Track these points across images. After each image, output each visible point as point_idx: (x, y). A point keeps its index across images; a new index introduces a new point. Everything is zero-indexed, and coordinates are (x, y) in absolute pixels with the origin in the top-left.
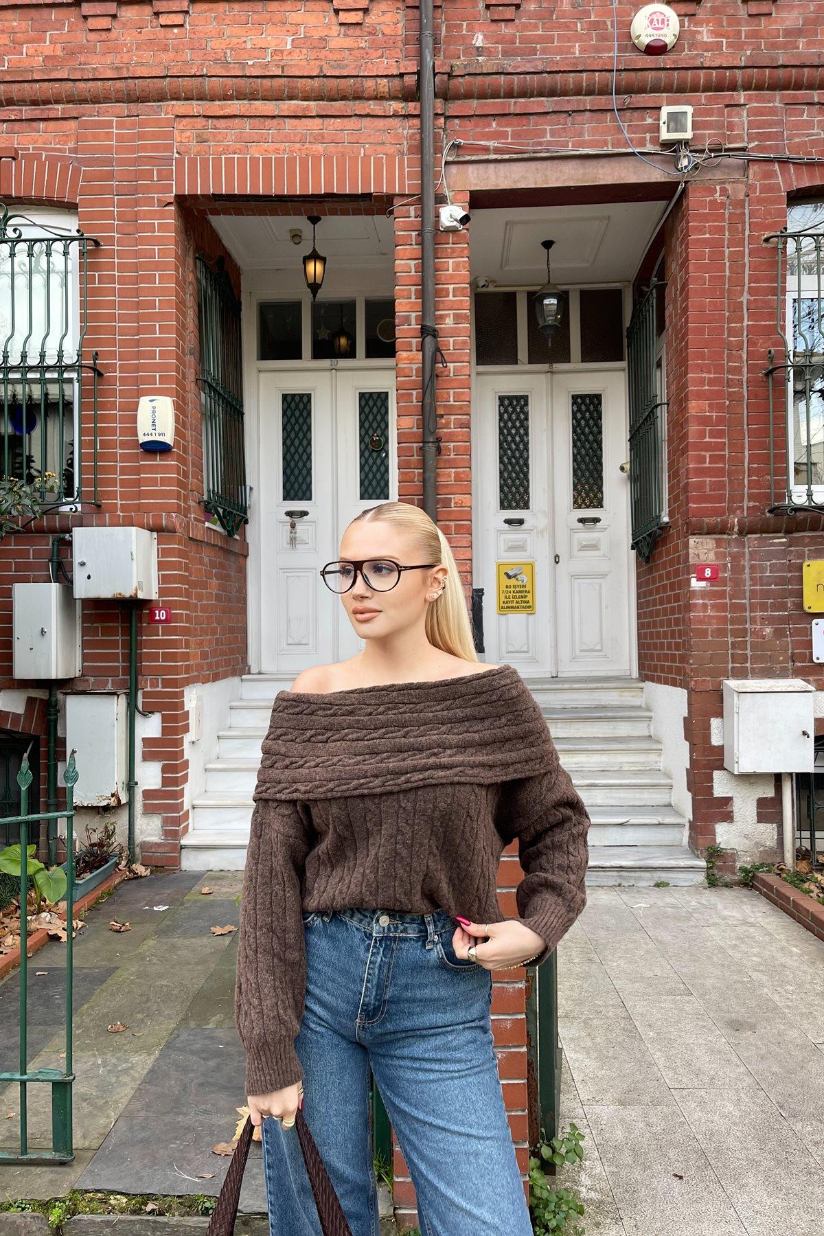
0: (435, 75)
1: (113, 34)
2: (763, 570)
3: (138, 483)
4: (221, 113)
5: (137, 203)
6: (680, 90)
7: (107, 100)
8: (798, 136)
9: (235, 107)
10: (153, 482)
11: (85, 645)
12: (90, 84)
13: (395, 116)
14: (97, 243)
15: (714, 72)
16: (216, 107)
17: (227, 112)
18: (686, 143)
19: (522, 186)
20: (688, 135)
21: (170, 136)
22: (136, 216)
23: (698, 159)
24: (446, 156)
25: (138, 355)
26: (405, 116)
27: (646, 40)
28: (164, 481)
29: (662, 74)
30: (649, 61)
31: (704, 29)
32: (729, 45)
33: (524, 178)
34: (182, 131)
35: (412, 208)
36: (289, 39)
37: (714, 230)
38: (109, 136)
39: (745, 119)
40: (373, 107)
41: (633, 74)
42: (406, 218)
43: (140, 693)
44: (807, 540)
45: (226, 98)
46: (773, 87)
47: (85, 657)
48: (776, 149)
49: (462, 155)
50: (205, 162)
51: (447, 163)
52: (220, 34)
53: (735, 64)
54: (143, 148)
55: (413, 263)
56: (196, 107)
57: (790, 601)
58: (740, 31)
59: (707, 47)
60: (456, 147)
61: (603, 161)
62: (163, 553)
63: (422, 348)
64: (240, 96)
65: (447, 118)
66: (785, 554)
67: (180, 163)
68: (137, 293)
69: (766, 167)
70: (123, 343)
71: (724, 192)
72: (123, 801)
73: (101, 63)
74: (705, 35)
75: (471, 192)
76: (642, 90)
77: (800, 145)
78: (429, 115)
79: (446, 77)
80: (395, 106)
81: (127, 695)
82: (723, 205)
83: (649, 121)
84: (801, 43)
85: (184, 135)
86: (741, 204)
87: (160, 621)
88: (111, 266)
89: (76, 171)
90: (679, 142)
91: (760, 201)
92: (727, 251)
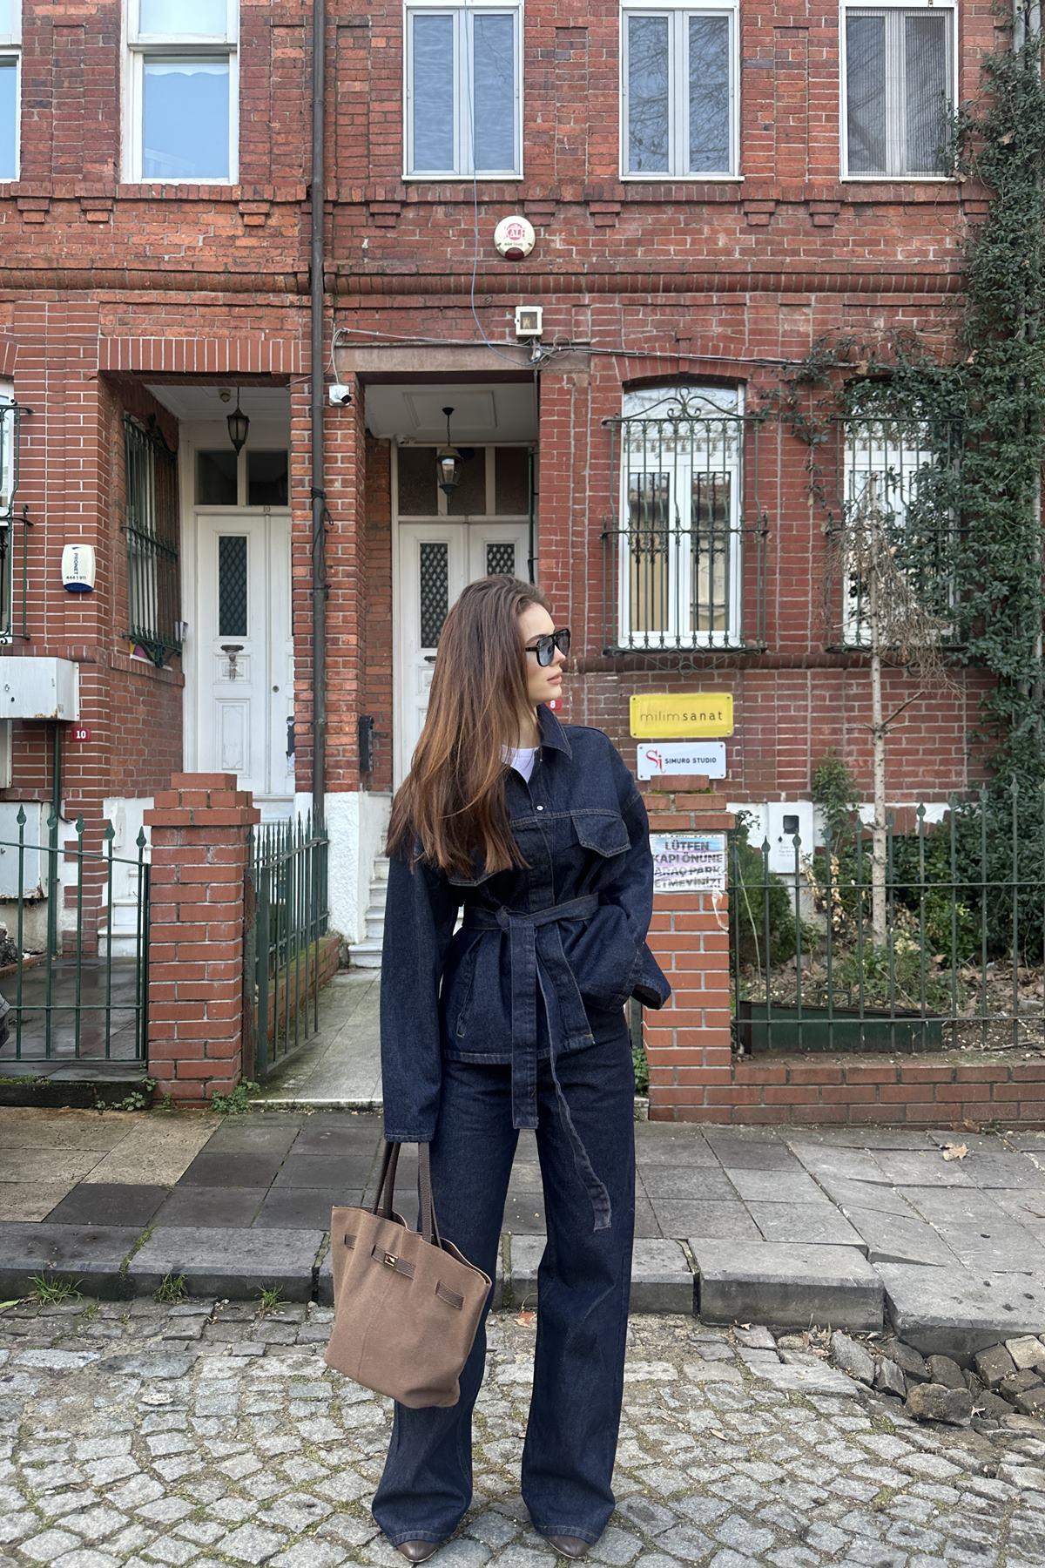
0: (324, 274)
1: (46, 228)
2: (598, 702)
3: (63, 619)
4: (140, 301)
5: (65, 376)
6: (534, 292)
7: (40, 286)
8: (634, 333)
9: (151, 296)
10: (76, 619)
11: (14, 760)
12: (24, 273)
13: (292, 306)
14: (29, 411)
15: (562, 278)
16: (136, 297)
17: (145, 299)
18: (538, 338)
19: (402, 369)
20: (539, 331)
21: (96, 319)
22: (65, 388)
23: (549, 351)
24: (335, 341)
25: (65, 508)
26: (300, 307)
27: (505, 248)
28: (86, 619)
29: (518, 278)
30: (507, 266)
31: (557, 238)
32: (578, 252)
33: (403, 362)
34: (106, 315)
35: (306, 386)
36: (201, 237)
37: (560, 413)
38: (41, 319)
39: (589, 317)
40: (272, 298)
41: (493, 278)
42: (299, 396)
43: (63, 802)
44: (635, 678)
45: (144, 288)
46: (614, 290)
47: (15, 771)
48: (614, 345)
49: (350, 342)
50: (125, 342)
51: (336, 347)
52: (141, 232)
53: (579, 271)
54: (72, 329)
55: (306, 433)
56: (119, 295)
57: (620, 729)
58: (587, 241)
59: (560, 254)
60: (343, 335)
61: (470, 350)
62: (83, 680)
63: (312, 507)
64: (155, 286)
65: (337, 310)
66: (616, 689)
67: (104, 342)
68: (64, 454)
69: (604, 359)
70: (51, 497)
71: (570, 380)
72: (46, 895)
73: (34, 254)
74: (558, 244)
75: (357, 373)
76: (501, 291)
77: (634, 341)
78: (318, 307)
79: (333, 276)
80: (291, 298)
81: (52, 803)
82: (569, 392)
83: (508, 317)
84: (640, 251)
85: (107, 319)
86: (584, 391)
87: (81, 740)
88: (42, 431)
89: (12, 348)
90: (532, 336)
91: (599, 389)
92: (572, 431)
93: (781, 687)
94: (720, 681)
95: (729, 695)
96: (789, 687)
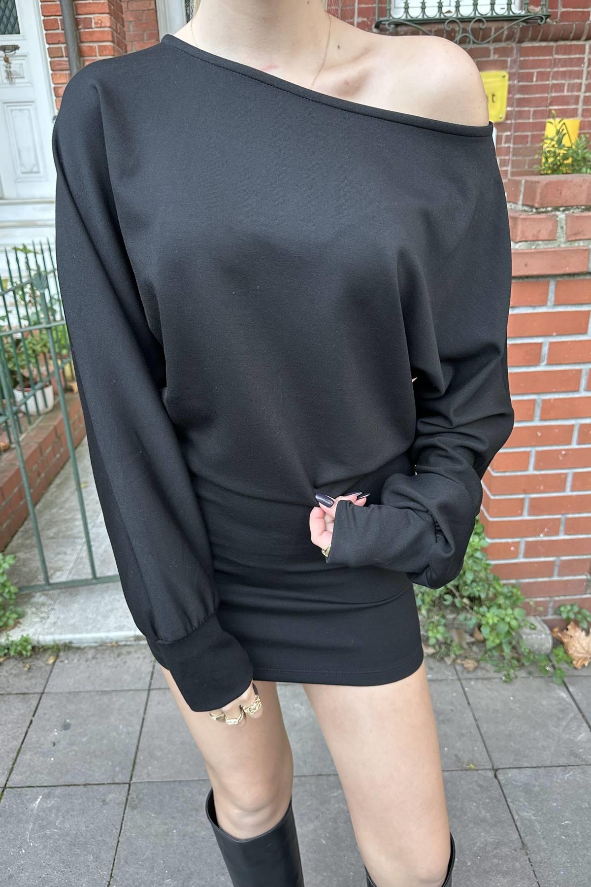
93: (556, 63)
94: (496, 57)
95: (505, 73)
96: (565, 63)
